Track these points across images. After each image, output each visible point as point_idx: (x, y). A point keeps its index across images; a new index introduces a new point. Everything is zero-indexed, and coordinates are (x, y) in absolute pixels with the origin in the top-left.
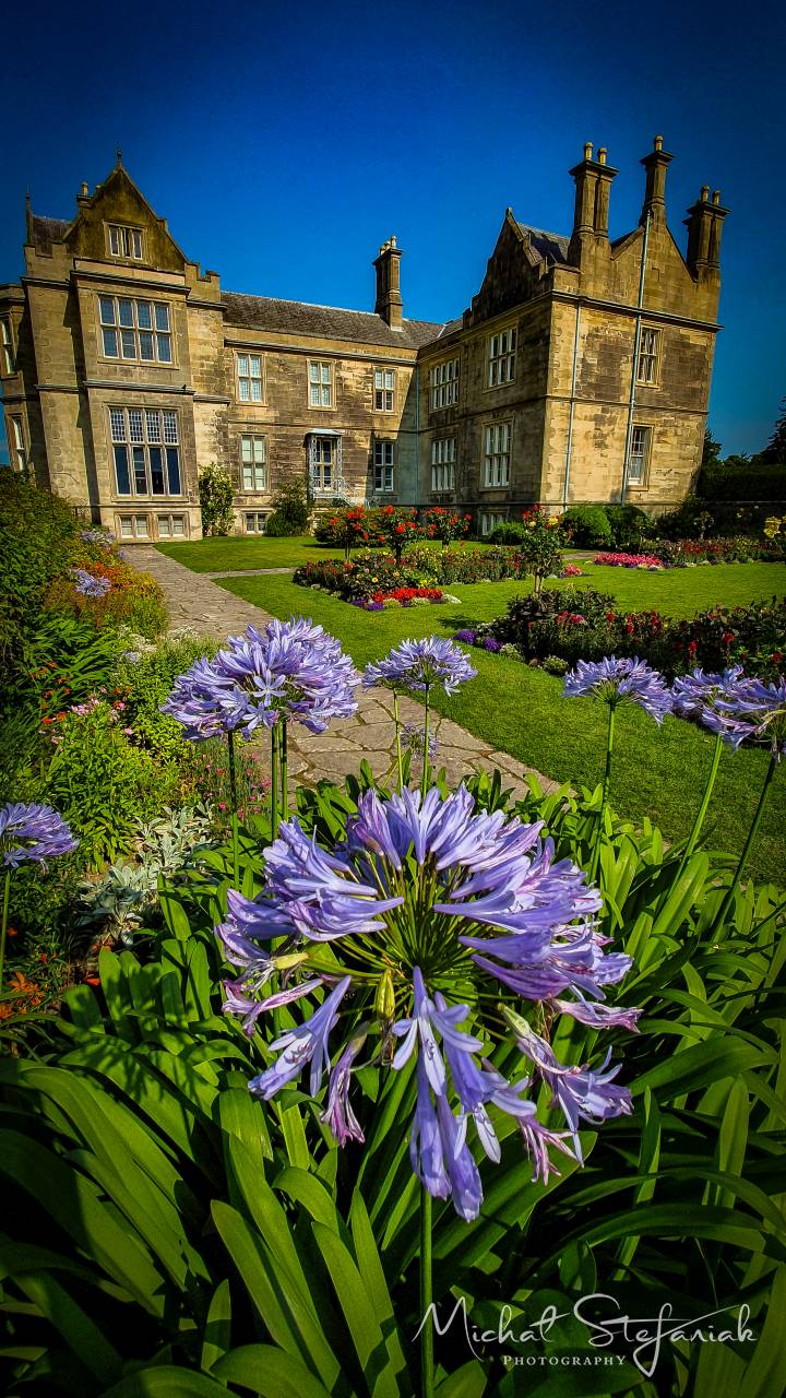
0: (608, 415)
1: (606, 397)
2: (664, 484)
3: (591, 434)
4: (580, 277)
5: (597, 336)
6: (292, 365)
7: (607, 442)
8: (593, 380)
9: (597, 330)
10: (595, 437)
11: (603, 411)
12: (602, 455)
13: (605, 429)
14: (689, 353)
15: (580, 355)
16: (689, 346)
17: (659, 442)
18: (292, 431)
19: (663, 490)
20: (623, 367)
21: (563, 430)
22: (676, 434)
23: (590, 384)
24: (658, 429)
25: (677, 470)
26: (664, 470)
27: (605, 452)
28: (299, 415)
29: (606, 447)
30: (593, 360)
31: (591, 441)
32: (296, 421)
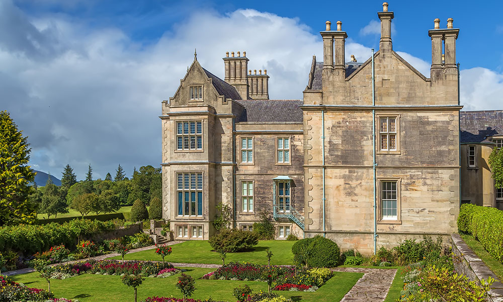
0: (355, 174)
1: (352, 163)
2: (418, 220)
3: (342, 188)
4: (322, 95)
5: (339, 127)
6: (268, 141)
7: (356, 192)
8: (339, 154)
9: (339, 123)
10: (345, 189)
11: (350, 172)
12: (352, 200)
13: (354, 183)
14: (429, 128)
15: (327, 139)
16: (428, 123)
17: (407, 190)
18: (267, 178)
19: (418, 224)
20: (364, 143)
21: (318, 185)
22: (425, 184)
23: (337, 156)
24: (404, 181)
25: (431, 210)
26: (417, 209)
27: (355, 198)
28: (270, 169)
29: (356, 195)
30: (338, 141)
31: (342, 192)
32: (269, 172)
